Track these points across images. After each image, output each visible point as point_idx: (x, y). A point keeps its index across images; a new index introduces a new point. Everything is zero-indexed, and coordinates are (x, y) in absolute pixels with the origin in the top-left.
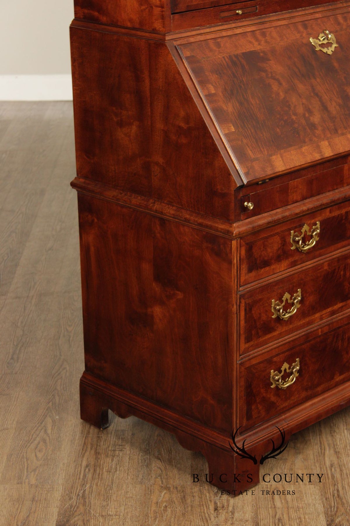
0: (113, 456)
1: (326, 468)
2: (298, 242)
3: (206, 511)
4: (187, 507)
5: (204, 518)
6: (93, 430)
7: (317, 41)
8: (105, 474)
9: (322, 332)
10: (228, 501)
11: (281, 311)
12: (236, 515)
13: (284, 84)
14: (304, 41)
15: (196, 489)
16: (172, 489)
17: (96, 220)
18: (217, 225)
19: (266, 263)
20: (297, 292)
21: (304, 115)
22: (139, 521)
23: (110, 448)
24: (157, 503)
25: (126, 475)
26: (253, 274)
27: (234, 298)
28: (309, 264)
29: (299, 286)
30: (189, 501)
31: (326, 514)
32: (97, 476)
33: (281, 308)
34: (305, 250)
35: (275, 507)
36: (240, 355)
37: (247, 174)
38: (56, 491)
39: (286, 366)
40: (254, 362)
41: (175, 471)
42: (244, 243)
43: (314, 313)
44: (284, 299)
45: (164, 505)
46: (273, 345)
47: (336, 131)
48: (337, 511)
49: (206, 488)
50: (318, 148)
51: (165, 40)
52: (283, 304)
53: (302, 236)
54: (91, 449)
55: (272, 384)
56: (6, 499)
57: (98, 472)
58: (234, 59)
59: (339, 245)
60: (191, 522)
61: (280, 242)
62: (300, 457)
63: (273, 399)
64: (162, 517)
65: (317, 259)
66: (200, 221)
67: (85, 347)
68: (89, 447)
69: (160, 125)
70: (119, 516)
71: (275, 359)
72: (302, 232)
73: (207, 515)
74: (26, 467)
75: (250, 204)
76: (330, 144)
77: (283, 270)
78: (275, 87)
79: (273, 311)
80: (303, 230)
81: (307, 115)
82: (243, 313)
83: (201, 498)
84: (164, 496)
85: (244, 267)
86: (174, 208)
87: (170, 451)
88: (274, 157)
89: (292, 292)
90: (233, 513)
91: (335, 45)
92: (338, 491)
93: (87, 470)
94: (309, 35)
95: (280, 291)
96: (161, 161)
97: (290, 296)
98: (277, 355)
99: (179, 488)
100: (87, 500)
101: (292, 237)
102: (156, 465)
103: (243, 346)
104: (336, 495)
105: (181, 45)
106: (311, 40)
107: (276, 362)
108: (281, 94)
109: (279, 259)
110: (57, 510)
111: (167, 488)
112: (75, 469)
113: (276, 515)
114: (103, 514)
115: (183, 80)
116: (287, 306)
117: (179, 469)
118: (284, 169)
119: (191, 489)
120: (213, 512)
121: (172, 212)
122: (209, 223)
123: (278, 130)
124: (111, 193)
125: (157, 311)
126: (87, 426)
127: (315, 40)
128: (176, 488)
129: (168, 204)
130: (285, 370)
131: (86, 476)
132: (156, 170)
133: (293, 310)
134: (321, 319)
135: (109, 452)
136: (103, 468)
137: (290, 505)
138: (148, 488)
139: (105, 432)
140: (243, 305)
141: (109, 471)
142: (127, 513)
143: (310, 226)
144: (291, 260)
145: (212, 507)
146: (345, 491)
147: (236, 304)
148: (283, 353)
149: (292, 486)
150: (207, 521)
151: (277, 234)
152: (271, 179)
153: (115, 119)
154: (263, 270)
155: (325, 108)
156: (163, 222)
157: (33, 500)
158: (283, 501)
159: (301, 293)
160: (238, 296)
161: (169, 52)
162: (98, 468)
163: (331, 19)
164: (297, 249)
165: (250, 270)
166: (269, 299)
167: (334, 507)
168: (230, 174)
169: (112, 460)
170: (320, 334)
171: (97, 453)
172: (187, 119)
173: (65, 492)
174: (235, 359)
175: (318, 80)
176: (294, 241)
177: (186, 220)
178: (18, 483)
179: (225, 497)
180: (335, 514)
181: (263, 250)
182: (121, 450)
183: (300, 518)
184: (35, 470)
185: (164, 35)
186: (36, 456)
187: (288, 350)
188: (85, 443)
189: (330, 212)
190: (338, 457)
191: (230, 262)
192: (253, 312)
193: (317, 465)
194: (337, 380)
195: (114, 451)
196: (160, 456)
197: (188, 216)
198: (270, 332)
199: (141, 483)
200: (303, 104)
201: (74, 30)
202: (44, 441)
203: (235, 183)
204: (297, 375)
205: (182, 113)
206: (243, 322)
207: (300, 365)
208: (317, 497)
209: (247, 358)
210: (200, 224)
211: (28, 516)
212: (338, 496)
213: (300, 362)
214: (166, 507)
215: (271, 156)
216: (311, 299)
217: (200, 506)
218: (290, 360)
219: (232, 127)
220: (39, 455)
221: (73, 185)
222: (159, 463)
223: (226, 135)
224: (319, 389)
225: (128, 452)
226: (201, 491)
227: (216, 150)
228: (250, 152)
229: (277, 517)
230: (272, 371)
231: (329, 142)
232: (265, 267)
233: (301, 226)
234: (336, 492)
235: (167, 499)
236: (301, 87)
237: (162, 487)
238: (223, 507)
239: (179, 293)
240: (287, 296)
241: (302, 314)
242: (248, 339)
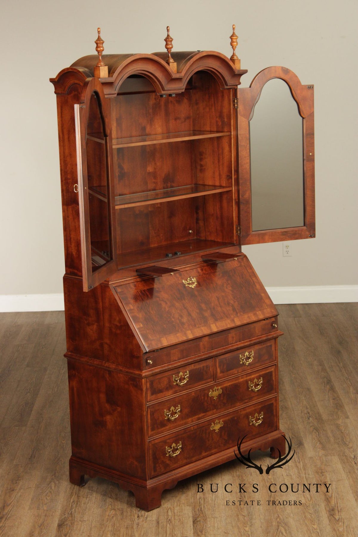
0: (87, 497)
1: (197, 499)
2: (177, 380)
3: (133, 518)
4: (124, 516)
5: (132, 520)
6: (76, 488)
7: (187, 282)
8: (82, 505)
9: (193, 428)
10: (145, 514)
11: (170, 415)
12: (148, 519)
13: (168, 303)
14: (180, 282)
15: (129, 510)
16: (116, 510)
17: (77, 374)
18: (135, 372)
19: (161, 391)
20: (178, 406)
21: (178, 318)
22: (99, 522)
23: (85, 494)
24: (109, 515)
25: (93, 505)
26: (154, 396)
27: (145, 408)
28: (184, 392)
29: (179, 403)
30: (125, 514)
31: (193, 517)
32: (78, 506)
33: (169, 414)
34: (181, 385)
35: (168, 515)
36: (149, 437)
37: (148, 347)
38: (57, 512)
39: (174, 445)
40: (156, 441)
41: (119, 502)
42: (148, 381)
43: (188, 418)
44: (171, 409)
45: (112, 516)
46: (166, 433)
47: (195, 326)
48: (199, 516)
49: (134, 509)
50: (186, 334)
51: (109, 284)
52: (171, 412)
53: (179, 378)
54: (75, 495)
55: (167, 454)
56: (32, 516)
57: (79, 504)
58: (143, 292)
59: (200, 383)
60: (125, 522)
61: (167, 381)
62: (184, 495)
63: (168, 462)
64: (111, 520)
65: (188, 390)
66: (127, 370)
67: (72, 442)
68: (74, 494)
69: (107, 325)
70: (89, 521)
71: (168, 441)
72: (179, 376)
73: (133, 519)
74: (41, 503)
75: (151, 361)
76: (192, 332)
77: (170, 395)
78: (164, 305)
79: (165, 415)
80: (180, 375)
81: (180, 318)
82: (149, 416)
83: (131, 513)
84: (113, 512)
85: (149, 392)
86: (115, 365)
87: (117, 495)
88: (162, 339)
89: (175, 406)
90: (146, 518)
91: (196, 283)
92: (201, 508)
93: (73, 503)
94: (182, 279)
95: (169, 406)
96: (108, 342)
97: (174, 408)
98: (169, 439)
99: (120, 509)
100: (73, 515)
101: (174, 378)
102: (109, 500)
103: (150, 433)
104: (200, 510)
105: (116, 286)
106: (183, 281)
107: (168, 442)
108: (167, 308)
109: (167, 389)
110: (58, 519)
111: (115, 510)
112: (67, 503)
113: (168, 518)
114: (81, 520)
115: (118, 303)
116: (173, 414)
117: (121, 502)
118: (167, 344)
119: (127, 509)
120: (136, 518)
121: (114, 367)
122: (131, 371)
123: (165, 326)
124: (84, 359)
125: (108, 418)
126: (73, 486)
127: (185, 281)
128: (119, 509)
129: (112, 363)
130: (174, 447)
131: (72, 506)
132: (106, 347)
133: (176, 416)
134: (192, 421)
135: (85, 496)
136: (81, 502)
137: (176, 514)
138: (104, 510)
139: (83, 487)
140: (149, 411)
141: (84, 504)
142: (93, 519)
143: (184, 373)
144: (174, 390)
145: (136, 516)
146: (204, 508)
147: (146, 411)
148: (172, 438)
149: (178, 507)
150: (133, 521)
151: (166, 376)
152: (161, 349)
153: (86, 322)
154: (159, 394)
155: (189, 314)
156: (110, 372)
157: (46, 516)
158: (173, 513)
159: (180, 407)
160: (147, 407)
161: (110, 290)
162: (79, 503)
163: (194, 270)
164: (177, 384)
165: (152, 394)
166: (163, 409)
167: (198, 514)
168: (140, 347)
169: (86, 499)
170: (192, 429)
171: (78, 497)
172: (120, 321)
173: (62, 512)
174: (146, 439)
175: (186, 301)
176: (175, 380)
177: (121, 370)
178: (38, 509)
179: (143, 512)
180: (198, 517)
181: (159, 384)
182: (91, 495)
183: (180, 519)
184: (46, 504)
185: (108, 282)
186: (46, 498)
187: (175, 437)
188: (72, 493)
189: (194, 366)
190: (204, 495)
191: (142, 390)
192: (155, 415)
193: (193, 498)
194: (204, 455)
195: (87, 495)
196: (111, 497)
197: (121, 368)
198: (164, 426)
199: (101, 508)
200: (178, 313)
201: (65, 279)
202: (51, 492)
203: (143, 351)
204: (181, 450)
205: (117, 319)
206: (149, 421)
207: (182, 445)
208: (190, 511)
209: (153, 439)
210: (127, 372)
211: (43, 522)
212: (201, 510)
213: (182, 443)
214: (113, 516)
215: (161, 338)
216: (186, 411)
217: (130, 516)
218: (177, 442)
219: (141, 325)
220: (48, 498)
221: (65, 356)
222: (111, 500)
223: (138, 329)
224: (194, 459)
225: (95, 496)
226: (131, 510)
227: (133, 336)
228: (150, 336)
229: (169, 519)
230: (166, 447)
231: (191, 331)
232: (160, 393)
233: (179, 373)
234: (200, 509)
235: (114, 513)
236: (177, 304)
237: (111, 509)
238: (142, 516)
239: (119, 408)
240: (172, 408)
241: (181, 418)
242: (153, 429)
